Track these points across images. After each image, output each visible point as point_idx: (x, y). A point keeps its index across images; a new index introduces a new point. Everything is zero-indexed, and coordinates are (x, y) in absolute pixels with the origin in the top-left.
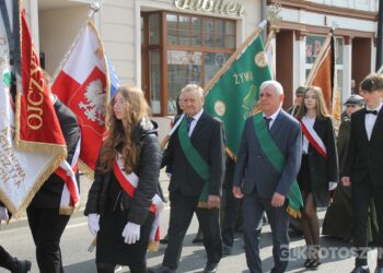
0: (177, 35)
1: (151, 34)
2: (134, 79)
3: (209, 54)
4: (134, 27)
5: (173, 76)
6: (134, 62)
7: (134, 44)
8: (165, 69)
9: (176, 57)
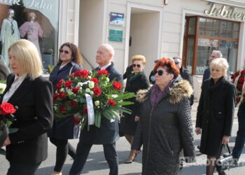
0: (204, 30)
1: (190, 28)
2: (179, 54)
3: (223, 41)
4: (181, 24)
5: (200, 52)
6: (179, 44)
7: (180, 34)
8: (196, 49)
9: (203, 42)
